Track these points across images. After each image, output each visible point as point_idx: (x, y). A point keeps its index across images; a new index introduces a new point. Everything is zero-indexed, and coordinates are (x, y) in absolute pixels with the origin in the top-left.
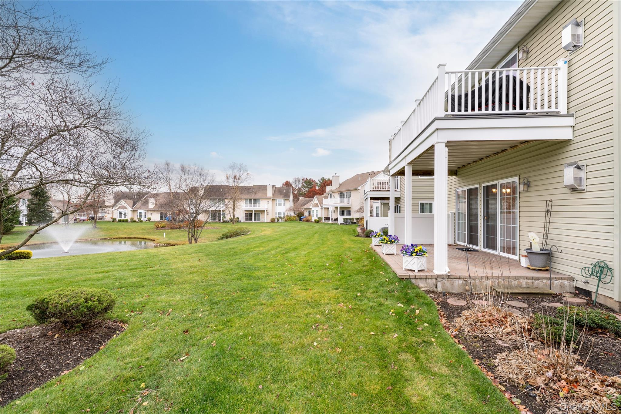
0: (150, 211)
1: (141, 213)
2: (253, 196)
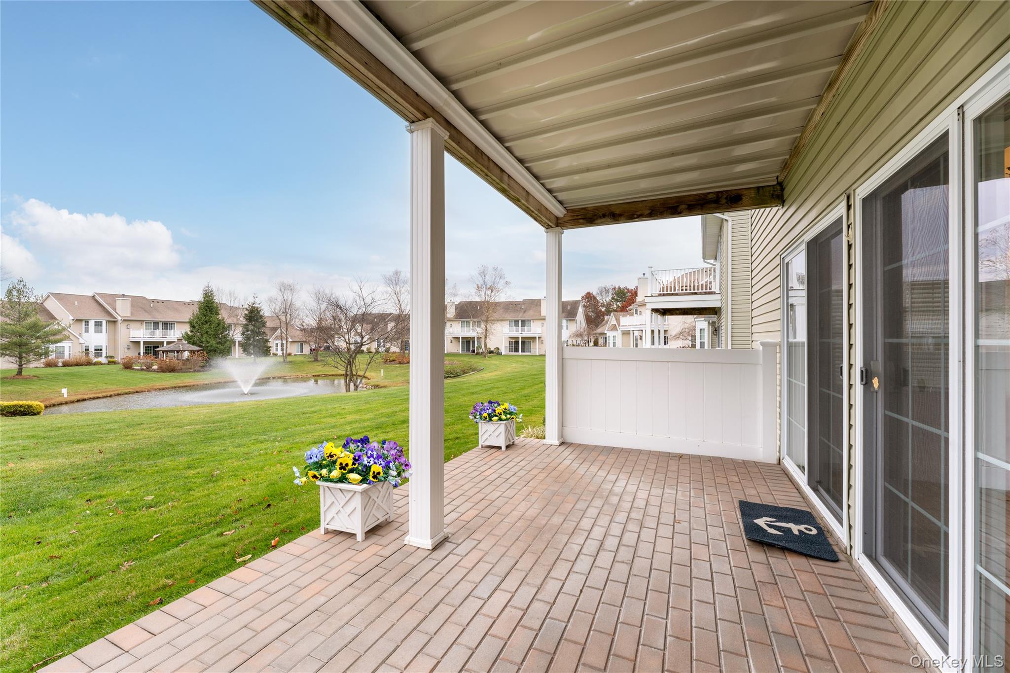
0: (390, 338)
1: (379, 342)
2: (521, 315)
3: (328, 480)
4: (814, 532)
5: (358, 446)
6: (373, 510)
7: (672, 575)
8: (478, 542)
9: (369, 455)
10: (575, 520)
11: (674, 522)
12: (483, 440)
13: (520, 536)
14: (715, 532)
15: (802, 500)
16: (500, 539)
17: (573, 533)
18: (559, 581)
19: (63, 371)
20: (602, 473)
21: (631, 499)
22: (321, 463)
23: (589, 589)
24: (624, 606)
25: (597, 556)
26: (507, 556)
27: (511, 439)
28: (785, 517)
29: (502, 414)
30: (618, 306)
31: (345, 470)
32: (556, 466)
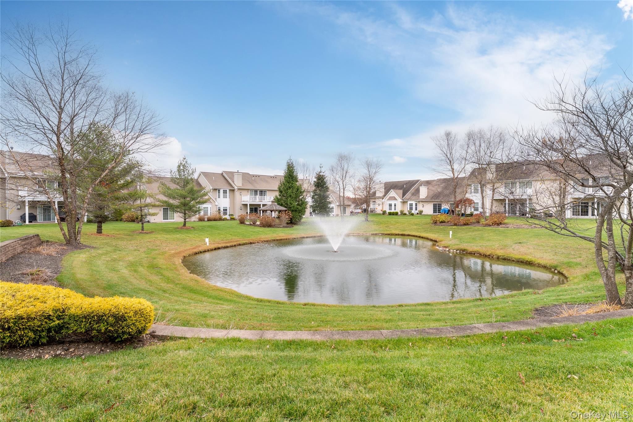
0: (422, 201)
1: (411, 205)
19: (207, 224)
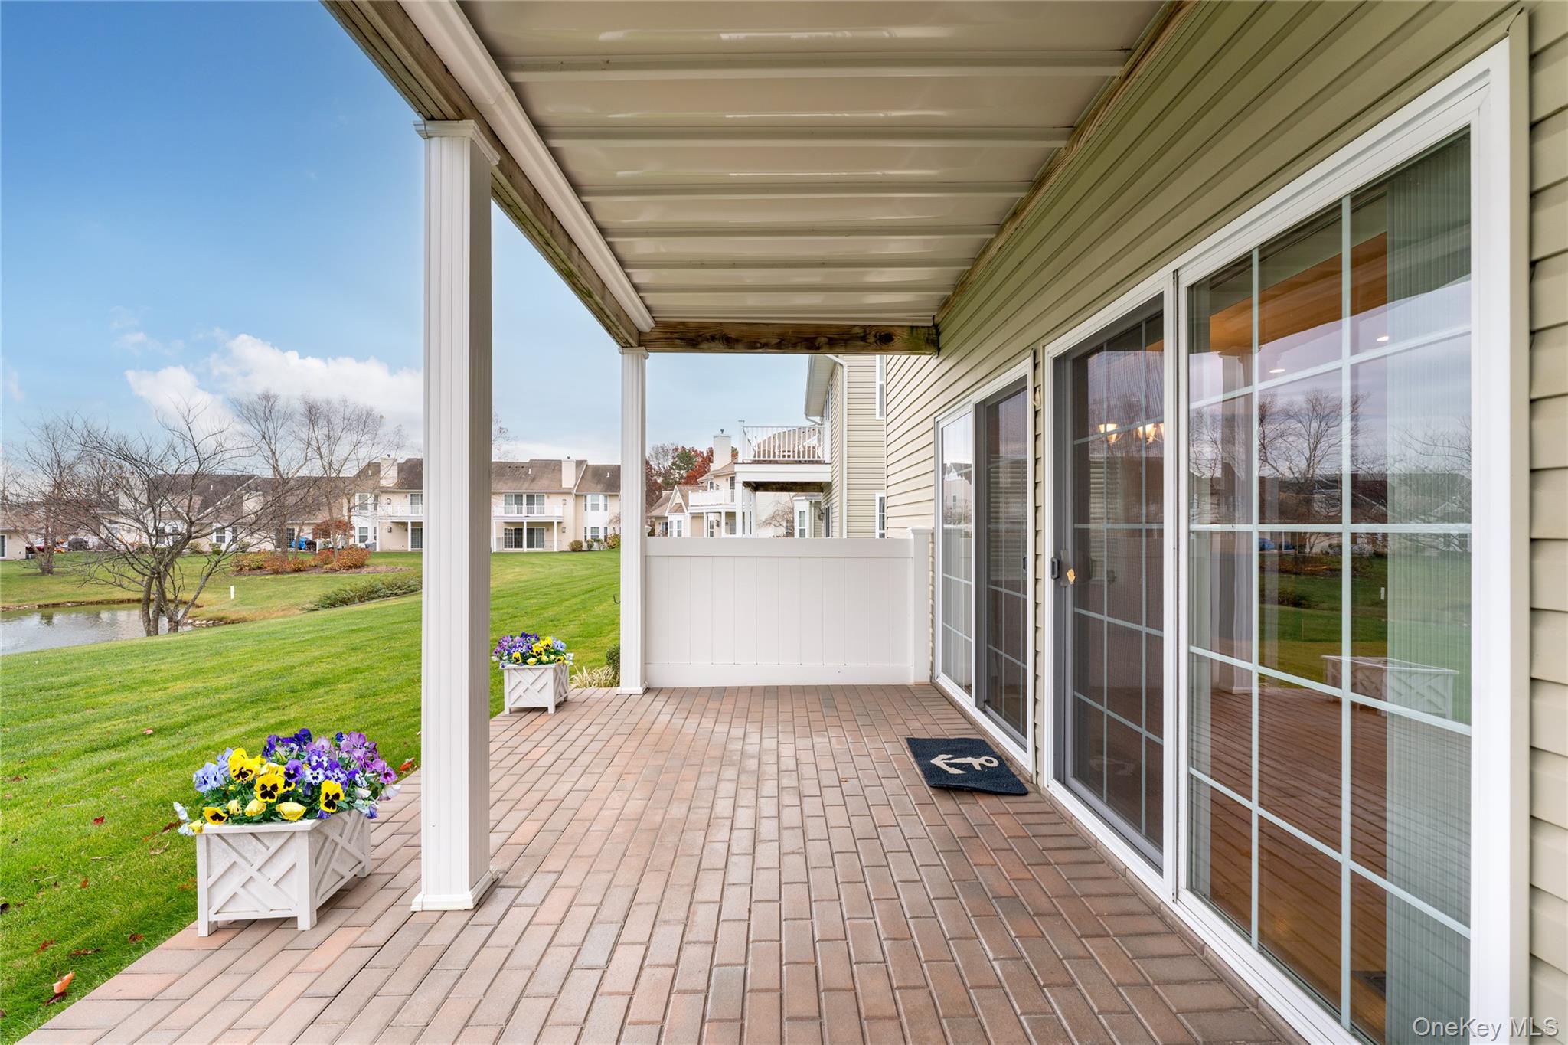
1: (221, 531)
2: (526, 485)
3: (243, 819)
4: (996, 763)
5: (292, 750)
6: (333, 861)
7: (861, 855)
8: (555, 876)
9: (314, 764)
10: (706, 806)
11: (840, 781)
12: (512, 701)
13: (626, 849)
14: (891, 785)
15: (968, 726)
16: (595, 860)
17: (709, 826)
18: (712, 905)
20: (722, 728)
21: (773, 759)
22: (226, 790)
23: (760, 905)
24: (814, 915)
25: (754, 853)
26: (616, 886)
27: (563, 692)
28: (961, 751)
29: (543, 653)
30: (682, 477)
31: (272, 797)
32: (648, 726)
